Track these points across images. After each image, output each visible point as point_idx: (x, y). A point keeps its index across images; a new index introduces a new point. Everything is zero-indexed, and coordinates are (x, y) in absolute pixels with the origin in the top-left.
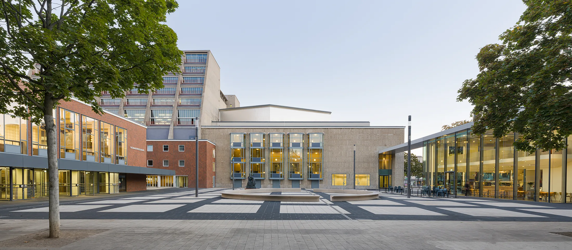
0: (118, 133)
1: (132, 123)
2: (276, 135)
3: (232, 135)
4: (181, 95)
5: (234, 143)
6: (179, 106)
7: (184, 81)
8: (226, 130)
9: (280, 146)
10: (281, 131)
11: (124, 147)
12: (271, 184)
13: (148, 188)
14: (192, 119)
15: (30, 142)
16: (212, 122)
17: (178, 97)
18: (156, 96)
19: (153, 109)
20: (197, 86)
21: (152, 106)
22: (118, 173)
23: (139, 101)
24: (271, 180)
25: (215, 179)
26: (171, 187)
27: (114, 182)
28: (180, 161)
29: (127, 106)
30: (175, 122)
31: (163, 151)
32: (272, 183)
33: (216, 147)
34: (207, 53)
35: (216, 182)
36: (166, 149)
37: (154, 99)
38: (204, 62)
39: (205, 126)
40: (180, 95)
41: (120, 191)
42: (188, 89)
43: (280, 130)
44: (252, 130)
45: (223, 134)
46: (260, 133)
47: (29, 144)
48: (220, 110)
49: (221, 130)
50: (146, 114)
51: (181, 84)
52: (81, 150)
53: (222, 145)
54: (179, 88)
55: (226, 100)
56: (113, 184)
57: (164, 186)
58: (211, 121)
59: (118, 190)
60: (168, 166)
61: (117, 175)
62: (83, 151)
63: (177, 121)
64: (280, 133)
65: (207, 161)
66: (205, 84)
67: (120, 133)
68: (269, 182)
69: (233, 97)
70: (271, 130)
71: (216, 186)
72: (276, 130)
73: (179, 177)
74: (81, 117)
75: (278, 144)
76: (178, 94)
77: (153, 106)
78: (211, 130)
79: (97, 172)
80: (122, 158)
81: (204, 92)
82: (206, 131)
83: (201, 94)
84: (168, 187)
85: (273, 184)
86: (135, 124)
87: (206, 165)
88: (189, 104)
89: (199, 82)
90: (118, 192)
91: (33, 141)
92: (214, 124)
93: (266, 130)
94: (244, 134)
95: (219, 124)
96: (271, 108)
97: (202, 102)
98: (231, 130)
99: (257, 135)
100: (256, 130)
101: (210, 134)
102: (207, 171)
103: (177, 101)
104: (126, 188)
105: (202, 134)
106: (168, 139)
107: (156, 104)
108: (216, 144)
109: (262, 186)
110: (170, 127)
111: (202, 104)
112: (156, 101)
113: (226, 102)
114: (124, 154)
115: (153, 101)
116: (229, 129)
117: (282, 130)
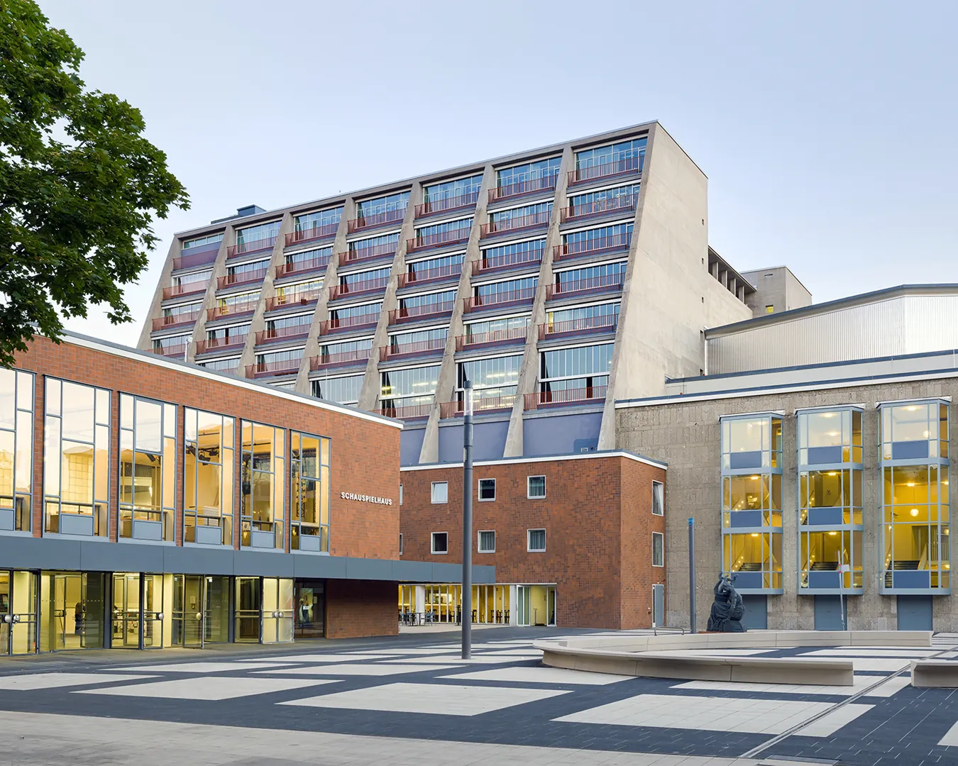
0: (301, 454)
1: (351, 417)
2: (912, 408)
3: (725, 426)
4: (554, 298)
5: (733, 456)
6: (548, 337)
7: (565, 248)
8: (705, 407)
9: (926, 454)
10: (935, 390)
11: (322, 494)
12: (889, 613)
13: (404, 629)
14: (589, 380)
15: (39, 496)
16: (669, 381)
17: (542, 306)
18: (473, 315)
19: (465, 358)
20: (609, 259)
21: (461, 349)
22: (293, 578)
23: (423, 337)
24: (889, 597)
25: (665, 594)
26: (503, 625)
27: (278, 607)
28: (532, 533)
29: (390, 359)
30: (529, 398)
31: (480, 499)
32: (894, 609)
33: (668, 474)
34: (646, 131)
35: (670, 606)
36: (488, 491)
37: (468, 326)
38: (635, 169)
39: (629, 401)
40: (550, 298)
41: (296, 636)
42: (576, 276)
43: (930, 386)
44: (806, 398)
45: (693, 424)
46: (840, 406)
47: (36, 501)
48: (706, 333)
49: (686, 409)
50: (442, 378)
51: (557, 259)
52: (180, 511)
53: (692, 466)
54: (547, 276)
55: (749, 292)
56: (273, 614)
57: (491, 621)
58: (663, 380)
59: (292, 631)
60: (494, 551)
61: (287, 585)
62: (185, 513)
63: (540, 391)
64: (926, 401)
65: (625, 530)
66: (635, 249)
67: (310, 453)
68: (879, 607)
69: (776, 275)
70: (886, 390)
71: (669, 624)
72: (909, 388)
73: (528, 588)
74: (181, 413)
75: (919, 448)
76: (544, 297)
77: (466, 349)
78: (650, 413)
79: (230, 576)
80: (311, 531)
81: (630, 275)
82: (634, 416)
83: (620, 287)
84: (495, 625)
85: (898, 615)
86: (360, 419)
87: (619, 544)
88: (578, 328)
89: (617, 243)
90: (291, 640)
91: (47, 492)
92: (676, 389)
93: (866, 393)
94: (773, 419)
95: (692, 387)
96: (909, 301)
97: (619, 316)
98: (722, 405)
99: (828, 415)
100: (825, 395)
101: (645, 428)
102: (624, 564)
103: (539, 321)
104: (324, 626)
105: (617, 430)
106: (502, 458)
107: (477, 341)
108: (666, 465)
109: (850, 621)
110: (512, 417)
111: (622, 323)
112: (475, 330)
113: (750, 298)
114: (322, 516)
115: (465, 334)
116: (715, 405)
117: (938, 386)
